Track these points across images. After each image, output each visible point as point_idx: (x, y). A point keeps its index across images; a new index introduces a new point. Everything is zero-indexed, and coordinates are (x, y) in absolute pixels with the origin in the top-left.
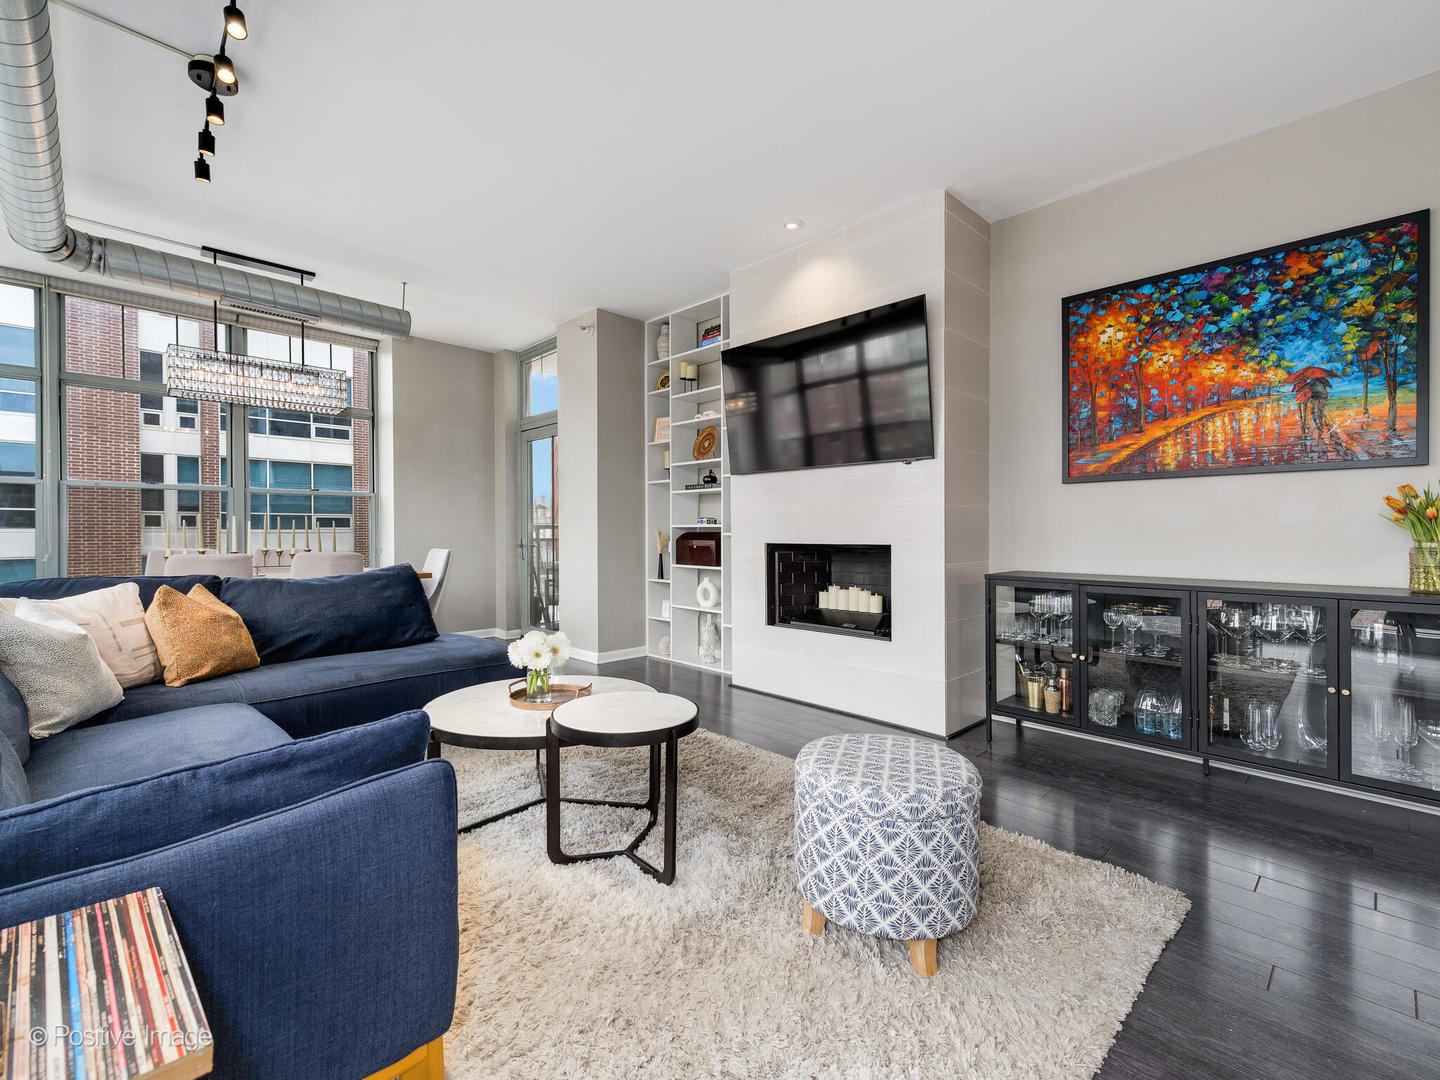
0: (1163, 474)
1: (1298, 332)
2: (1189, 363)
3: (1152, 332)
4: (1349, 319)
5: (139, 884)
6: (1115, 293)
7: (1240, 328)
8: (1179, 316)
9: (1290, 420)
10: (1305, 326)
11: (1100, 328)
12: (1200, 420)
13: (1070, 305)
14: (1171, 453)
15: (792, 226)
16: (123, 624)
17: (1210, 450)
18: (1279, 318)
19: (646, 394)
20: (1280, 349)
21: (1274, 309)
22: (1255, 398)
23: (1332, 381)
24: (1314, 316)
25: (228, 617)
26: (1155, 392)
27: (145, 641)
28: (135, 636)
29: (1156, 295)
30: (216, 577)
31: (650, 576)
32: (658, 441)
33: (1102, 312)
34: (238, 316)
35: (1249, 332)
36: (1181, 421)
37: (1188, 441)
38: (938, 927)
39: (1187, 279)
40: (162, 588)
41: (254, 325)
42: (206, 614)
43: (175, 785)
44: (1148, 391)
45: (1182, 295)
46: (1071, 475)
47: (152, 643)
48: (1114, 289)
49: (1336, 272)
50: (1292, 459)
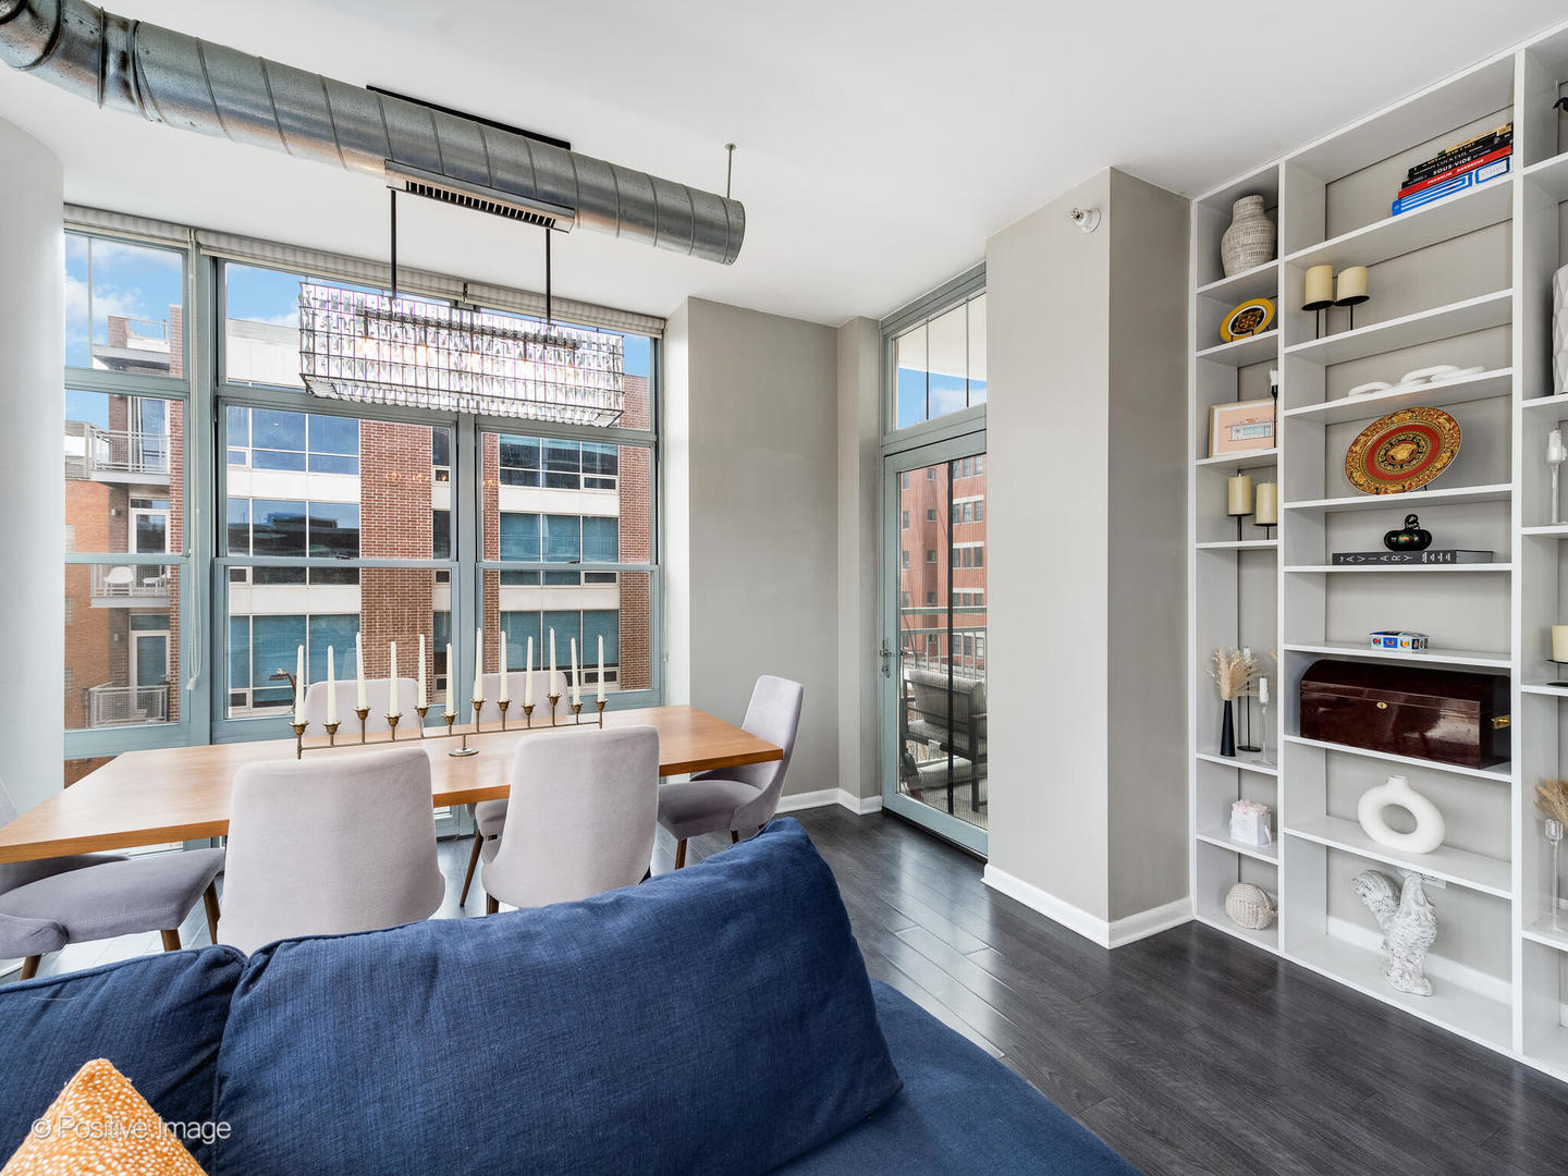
19: (1193, 354)
31: (1199, 748)
32: (1220, 455)
34: (465, 286)
41: (489, 300)
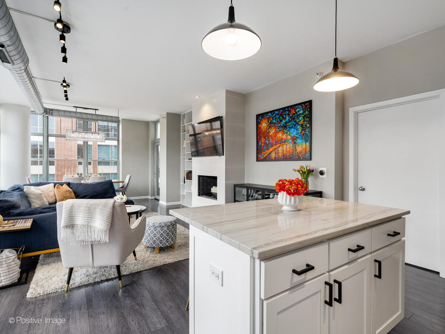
0: (272, 160)
1: (292, 127)
2: (276, 133)
3: (271, 124)
4: (300, 125)
5: (31, 218)
6: (265, 114)
7: (284, 125)
8: (274, 122)
9: (291, 148)
10: (293, 126)
11: (262, 123)
12: (278, 147)
13: (258, 116)
14: (273, 155)
15: (197, 97)
16: (50, 191)
17: (279, 155)
18: (290, 123)
19: (181, 134)
20: (290, 131)
21: (289, 121)
22: (286, 142)
23: (297, 139)
24: (295, 123)
25: (69, 191)
26: (271, 140)
27: (54, 195)
28: (52, 194)
29: (271, 116)
30: (69, 182)
31: (182, 183)
32: (184, 147)
33: (263, 119)
35: (285, 127)
36: (275, 147)
37: (276, 152)
38: (157, 246)
39: (276, 112)
40: (57, 185)
42: (65, 190)
43: (36, 209)
44: (270, 139)
45: (275, 116)
46: (258, 160)
47: (55, 195)
48: (264, 113)
49: (298, 113)
50: (291, 158)
